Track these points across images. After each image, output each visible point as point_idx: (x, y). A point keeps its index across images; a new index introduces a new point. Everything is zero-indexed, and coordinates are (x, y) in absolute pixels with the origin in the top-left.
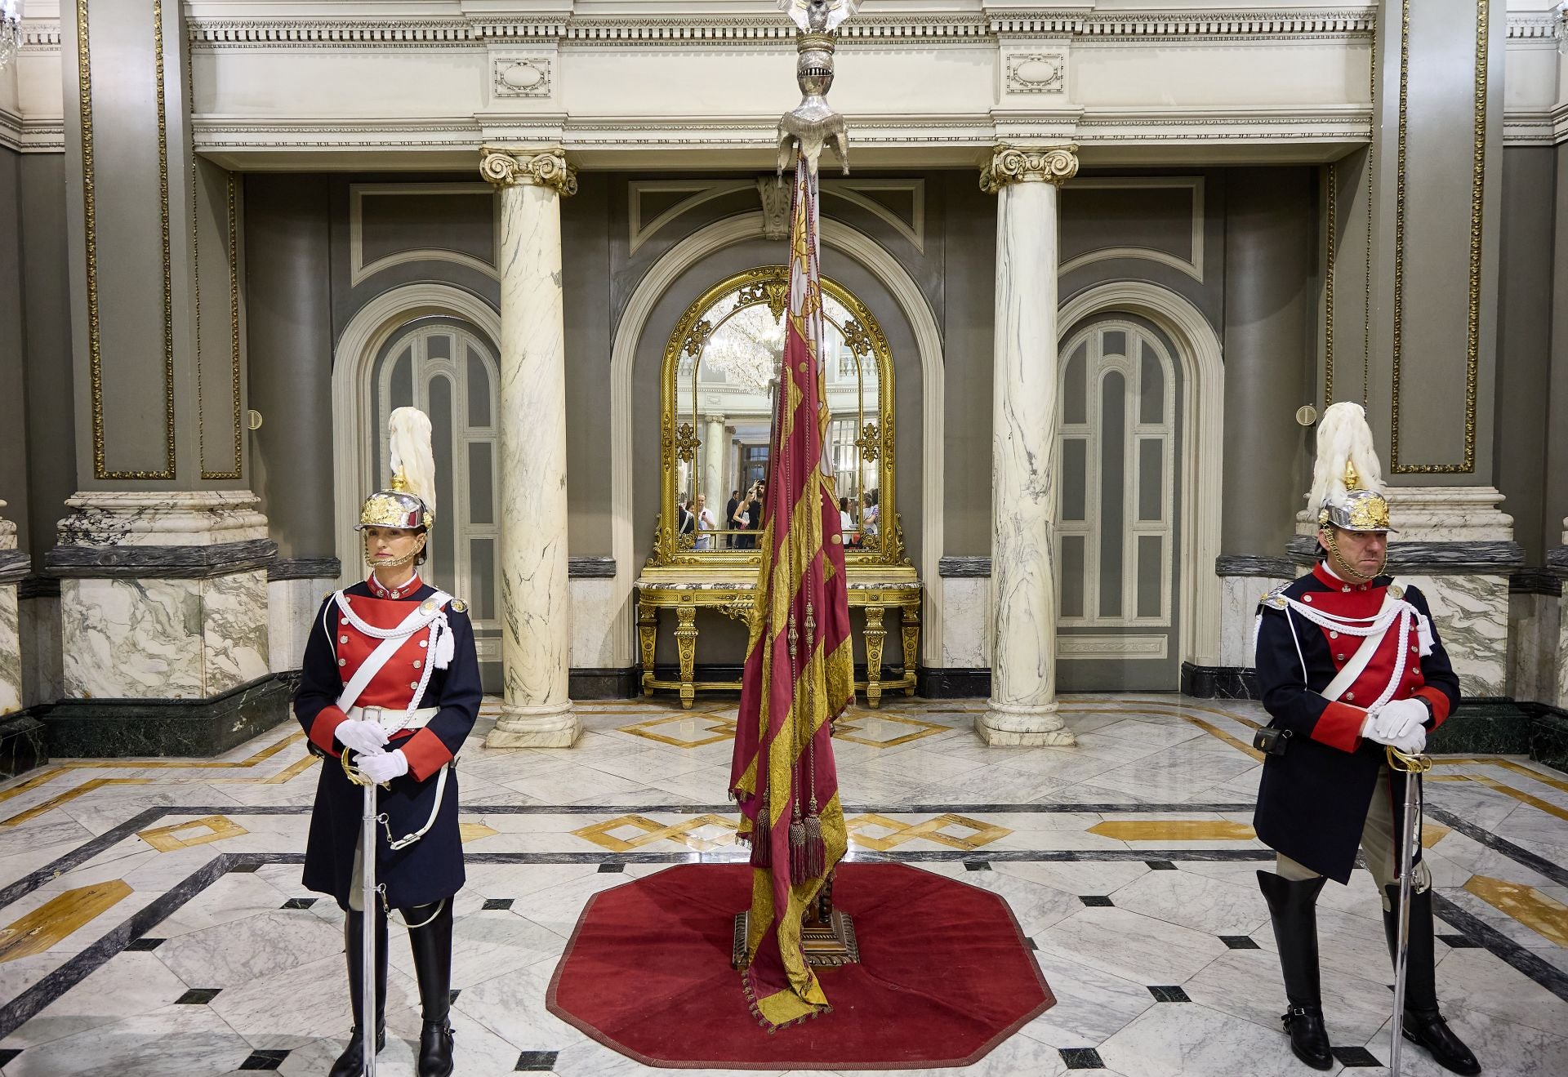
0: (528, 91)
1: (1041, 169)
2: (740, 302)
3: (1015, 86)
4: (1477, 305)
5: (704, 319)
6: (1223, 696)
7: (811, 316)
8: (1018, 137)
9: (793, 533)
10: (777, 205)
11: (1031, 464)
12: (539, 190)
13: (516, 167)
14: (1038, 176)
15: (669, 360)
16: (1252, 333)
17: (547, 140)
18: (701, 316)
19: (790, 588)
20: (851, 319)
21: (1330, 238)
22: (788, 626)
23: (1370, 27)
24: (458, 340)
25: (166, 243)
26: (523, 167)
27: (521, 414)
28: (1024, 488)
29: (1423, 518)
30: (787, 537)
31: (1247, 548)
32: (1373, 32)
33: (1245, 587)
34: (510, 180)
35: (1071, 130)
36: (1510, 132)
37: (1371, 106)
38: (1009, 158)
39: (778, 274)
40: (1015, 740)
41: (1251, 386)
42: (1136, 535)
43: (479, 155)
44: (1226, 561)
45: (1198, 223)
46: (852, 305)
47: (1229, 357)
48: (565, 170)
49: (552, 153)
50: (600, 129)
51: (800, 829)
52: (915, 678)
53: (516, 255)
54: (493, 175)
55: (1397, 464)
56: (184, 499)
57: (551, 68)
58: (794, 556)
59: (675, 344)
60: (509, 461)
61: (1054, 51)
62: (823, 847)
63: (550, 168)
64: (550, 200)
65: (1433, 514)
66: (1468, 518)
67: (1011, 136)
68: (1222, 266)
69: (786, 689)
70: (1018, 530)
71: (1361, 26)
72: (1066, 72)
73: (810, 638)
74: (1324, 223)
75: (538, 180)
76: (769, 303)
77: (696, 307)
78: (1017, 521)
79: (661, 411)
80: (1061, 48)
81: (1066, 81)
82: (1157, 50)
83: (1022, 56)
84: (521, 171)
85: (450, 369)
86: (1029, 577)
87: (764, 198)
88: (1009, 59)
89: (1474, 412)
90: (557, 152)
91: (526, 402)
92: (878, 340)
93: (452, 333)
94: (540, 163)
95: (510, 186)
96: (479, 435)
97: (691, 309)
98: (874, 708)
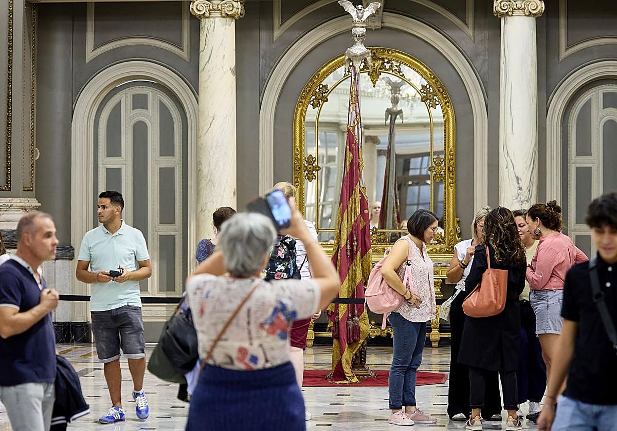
1: (523, 9)
5: (324, 83)
7: (356, 126)
9: (349, 210)
11: (518, 184)
12: (224, 20)
13: (211, 7)
14: (522, 13)
15: (299, 111)
18: (321, 82)
19: (348, 230)
20: (425, 83)
22: (347, 244)
24: (154, 97)
25: (10, 54)
27: (212, 152)
28: (514, 198)
30: (346, 211)
34: (207, 15)
39: (374, 53)
46: (426, 74)
48: (240, 9)
51: (350, 322)
53: (210, 59)
54: (198, 13)
56: (17, 202)
58: (350, 218)
59: (303, 101)
60: (203, 181)
62: (359, 329)
63: (231, 8)
64: (230, 25)
69: (346, 268)
73: (355, 249)
75: (224, 15)
76: (369, 73)
77: (318, 75)
79: (293, 146)
84: (214, 10)
85: (147, 117)
91: (214, 145)
92: (444, 98)
93: (149, 92)
94: (225, 5)
95: (207, 17)
96: (167, 162)
97: (314, 77)
98: (435, 347)
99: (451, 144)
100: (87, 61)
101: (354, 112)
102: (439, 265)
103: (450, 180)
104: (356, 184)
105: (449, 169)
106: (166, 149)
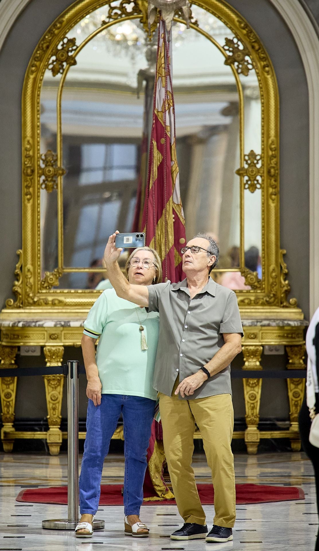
2: (110, 17)
5: (70, 36)
9: (157, 238)
15: (31, 81)
18: (66, 33)
20: (231, 36)
30: (153, 240)
59: (38, 63)
76: (141, 19)
77: (61, 23)
79: (21, 137)
92: (261, 59)
97: (55, 25)
98: (252, 454)
99: (272, 133)
101: (163, 90)
102: (259, 324)
103: (271, 190)
104: (168, 200)
105: (269, 172)
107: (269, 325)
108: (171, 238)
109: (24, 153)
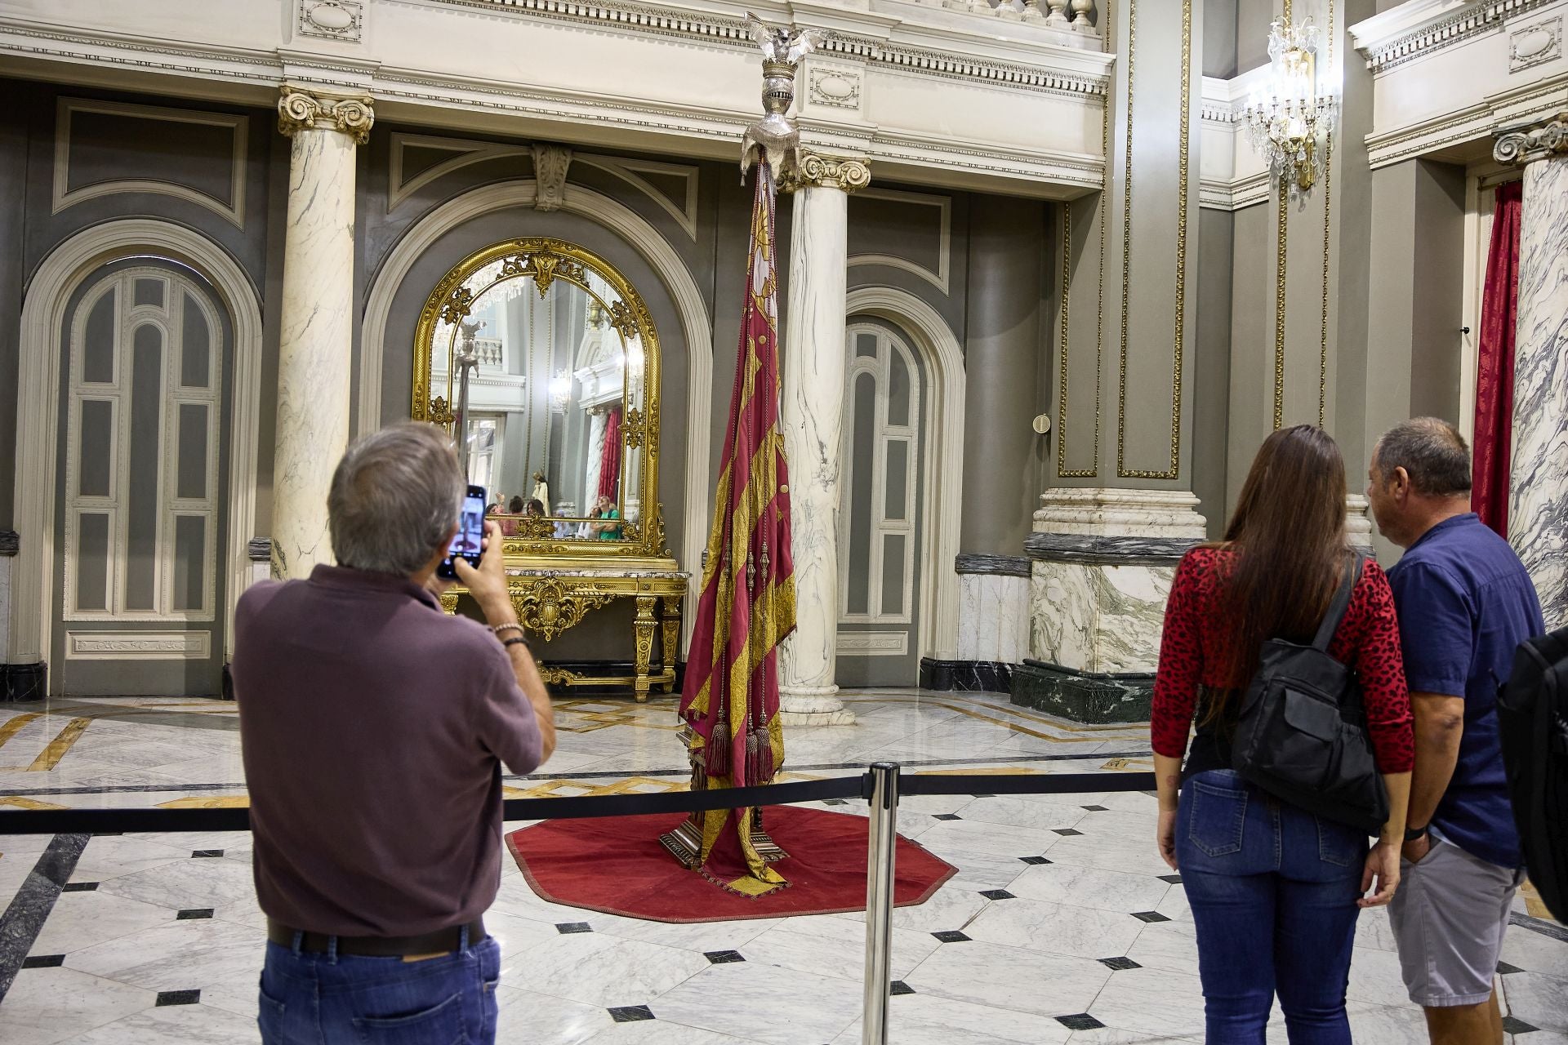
0: (336, 33)
1: (838, 177)
2: (505, 271)
3: (817, 97)
4: (1181, 337)
5: (466, 286)
6: (960, 688)
8: (819, 144)
9: (752, 481)
10: (552, 175)
11: (822, 453)
12: (341, 137)
13: (318, 110)
14: (834, 182)
15: (424, 327)
16: (992, 345)
17: (356, 86)
18: (461, 283)
19: (750, 529)
20: (619, 300)
21: (1065, 267)
22: (748, 562)
23: (1103, 93)
24: (174, 288)
26: (327, 111)
28: (815, 475)
29: (1140, 516)
30: (747, 484)
31: (983, 548)
32: (1105, 97)
33: (980, 584)
34: (310, 122)
35: (865, 144)
36: (1204, 195)
37: (1104, 159)
38: (811, 163)
39: (546, 247)
40: (802, 720)
41: (991, 396)
42: (882, 533)
43: (279, 93)
44: (966, 559)
45: (945, 239)
46: (620, 286)
47: (970, 365)
48: (373, 120)
49: (361, 101)
50: (413, 82)
51: (753, 740)
52: (674, 673)
53: (311, 201)
54: (293, 116)
55: (1121, 468)
57: (363, 13)
58: (753, 502)
59: (432, 310)
60: (290, 423)
61: (851, 71)
62: (771, 754)
63: (357, 116)
64: (348, 150)
65: (1149, 513)
66: (1174, 517)
67: (812, 143)
68: (966, 282)
69: (745, 616)
70: (809, 516)
71: (1096, 91)
72: (861, 92)
73: (765, 573)
74: (1060, 253)
75: (342, 126)
76: (535, 276)
77: (457, 273)
78: (808, 507)
79: (413, 382)
80: (857, 68)
81: (861, 99)
82: (937, 84)
83: (823, 71)
84: (324, 115)
85: (161, 319)
86: (817, 562)
87: (539, 167)
88: (812, 72)
89: (1178, 427)
90: (367, 101)
91: (315, 359)
92: (646, 324)
93: (167, 279)
94: (345, 109)
95: (309, 128)
96: (194, 396)
97: (450, 275)
98: (641, 702)
99: (654, 393)
100: (54, 212)
103: (651, 447)
104: (771, 426)
105: (650, 429)
106: (194, 374)
107: (663, 577)
108: (773, 484)
109: (414, 398)
